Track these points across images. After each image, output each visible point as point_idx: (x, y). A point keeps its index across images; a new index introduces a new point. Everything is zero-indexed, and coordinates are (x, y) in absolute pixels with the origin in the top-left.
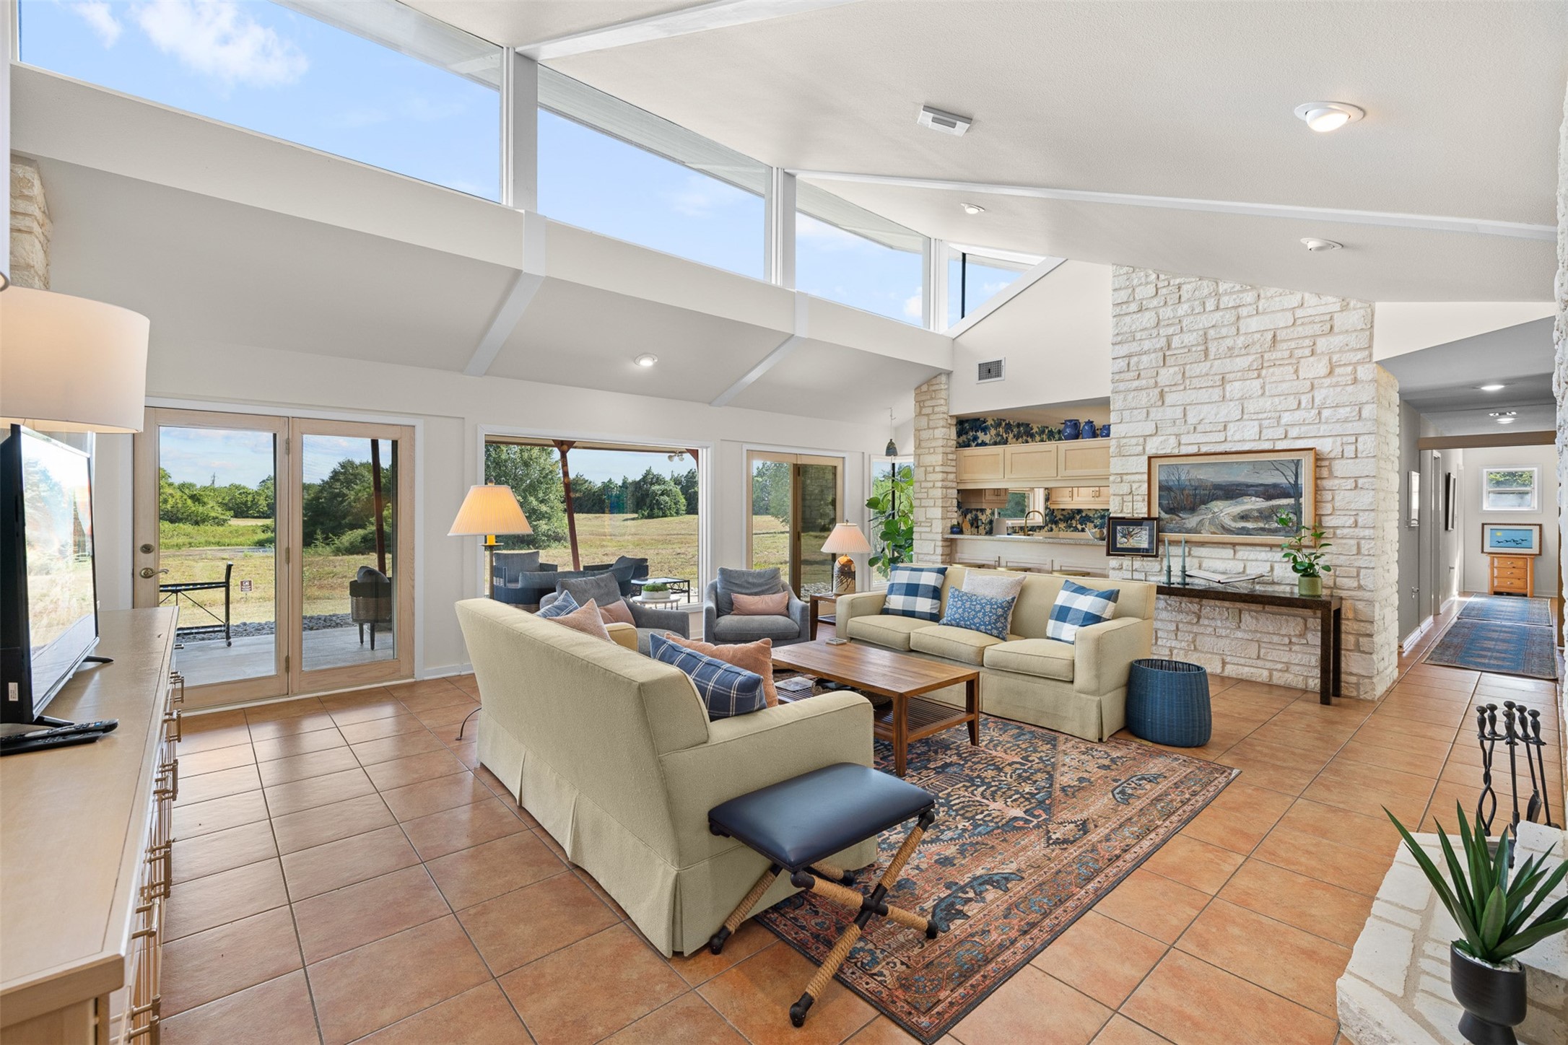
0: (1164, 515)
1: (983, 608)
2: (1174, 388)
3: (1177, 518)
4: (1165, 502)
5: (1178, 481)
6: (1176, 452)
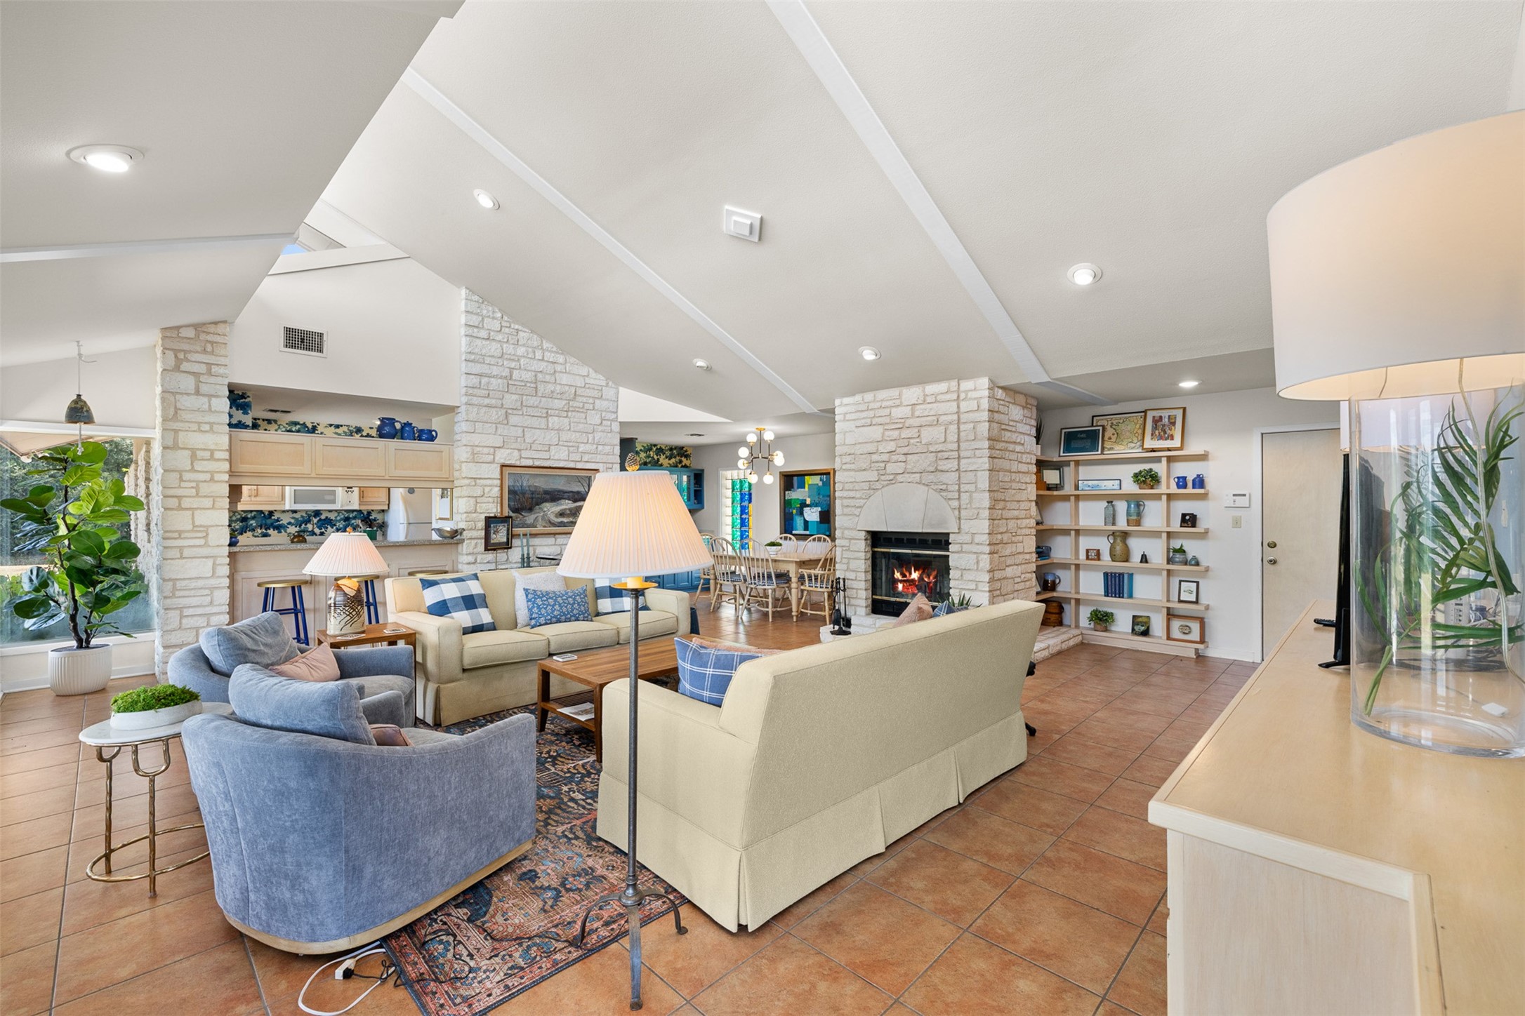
0: (511, 514)
3: (521, 516)
4: (512, 504)
5: (521, 487)
6: (518, 463)
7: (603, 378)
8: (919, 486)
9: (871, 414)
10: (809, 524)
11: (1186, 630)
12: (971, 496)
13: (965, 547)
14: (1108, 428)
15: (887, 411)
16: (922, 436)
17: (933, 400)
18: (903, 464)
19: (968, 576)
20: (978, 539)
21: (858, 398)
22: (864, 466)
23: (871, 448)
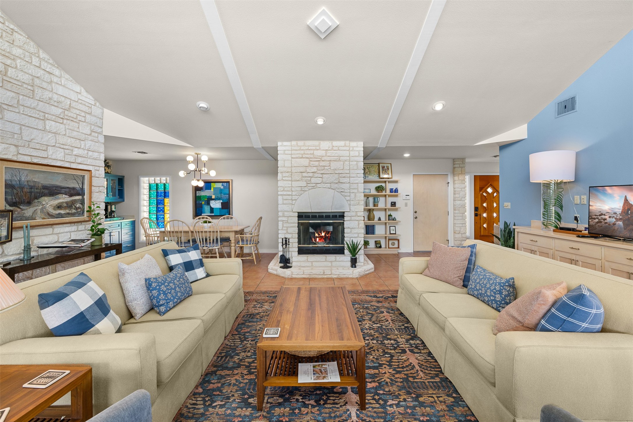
0: (9, 208)
2: (11, 108)
3: (19, 210)
4: (9, 197)
5: (20, 181)
6: (15, 158)
7: (92, 98)
8: (329, 189)
9: (302, 152)
10: (214, 209)
11: (393, 244)
12: (355, 195)
13: (353, 218)
14: (366, 169)
15: (312, 152)
16: (331, 165)
17: (337, 149)
18: (321, 179)
19: (354, 231)
20: (359, 214)
21: (294, 143)
22: (298, 179)
23: (302, 169)
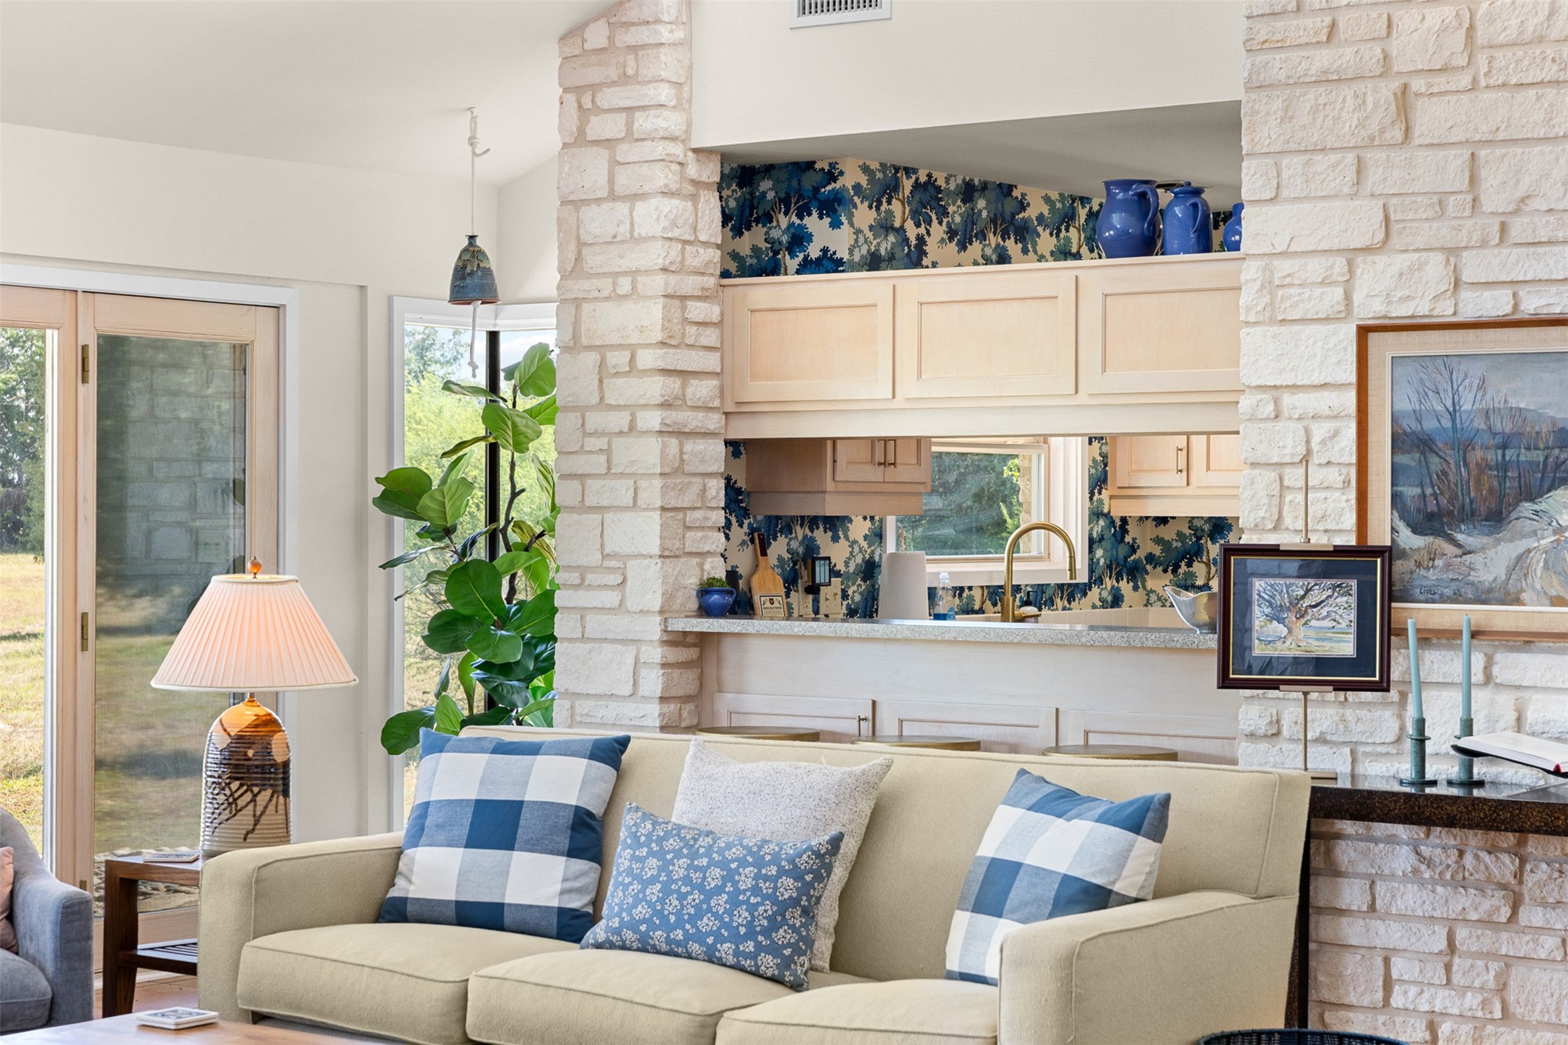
0: (1408, 539)
1: (730, 876)
2: (1440, 83)
3: (1450, 549)
4: (1411, 492)
5: (1453, 415)
6: (1445, 311)
